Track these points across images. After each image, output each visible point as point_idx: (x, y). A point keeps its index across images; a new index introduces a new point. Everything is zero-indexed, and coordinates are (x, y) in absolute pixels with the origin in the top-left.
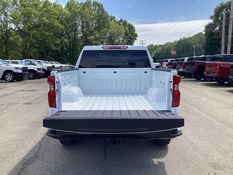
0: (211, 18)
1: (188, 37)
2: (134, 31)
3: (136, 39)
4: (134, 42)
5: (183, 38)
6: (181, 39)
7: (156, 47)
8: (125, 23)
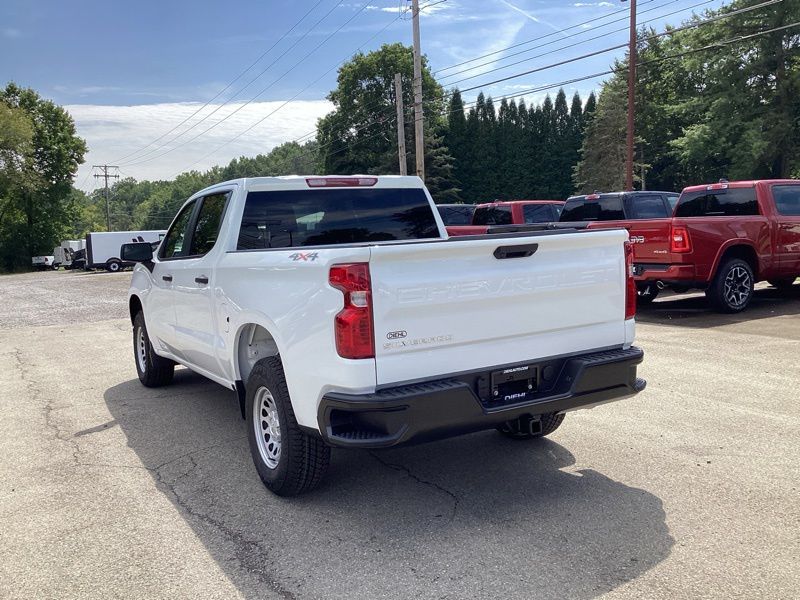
0: (333, 98)
1: (255, 158)
2: (72, 131)
3: (80, 161)
4: (73, 171)
5: (238, 161)
6: (234, 161)
7: (147, 189)
8: (29, 102)
